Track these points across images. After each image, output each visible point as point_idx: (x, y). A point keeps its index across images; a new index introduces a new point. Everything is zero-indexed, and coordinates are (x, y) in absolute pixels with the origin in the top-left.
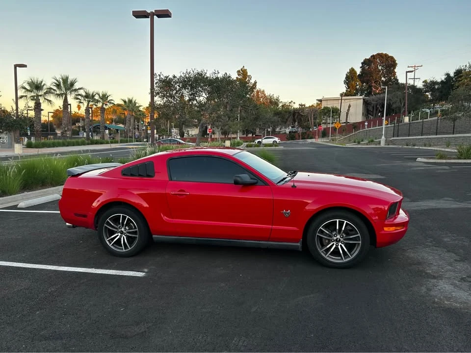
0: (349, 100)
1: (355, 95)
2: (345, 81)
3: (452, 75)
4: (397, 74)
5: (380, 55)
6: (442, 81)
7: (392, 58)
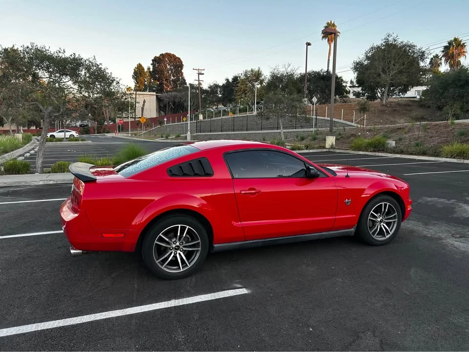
0: (143, 96)
1: (144, 91)
2: (133, 76)
3: (231, 80)
4: (184, 75)
5: (168, 55)
6: (224, 85)
7: (179, 59)
